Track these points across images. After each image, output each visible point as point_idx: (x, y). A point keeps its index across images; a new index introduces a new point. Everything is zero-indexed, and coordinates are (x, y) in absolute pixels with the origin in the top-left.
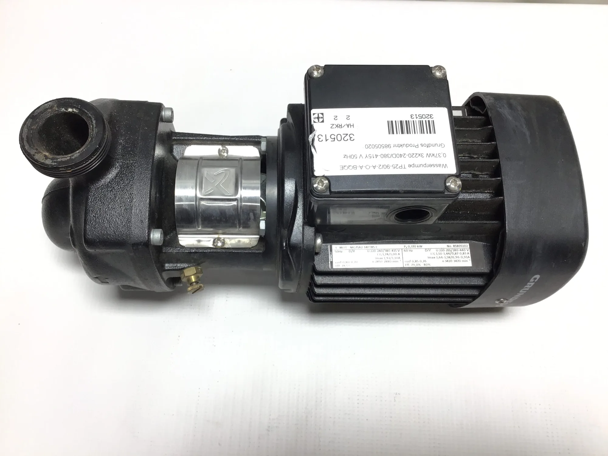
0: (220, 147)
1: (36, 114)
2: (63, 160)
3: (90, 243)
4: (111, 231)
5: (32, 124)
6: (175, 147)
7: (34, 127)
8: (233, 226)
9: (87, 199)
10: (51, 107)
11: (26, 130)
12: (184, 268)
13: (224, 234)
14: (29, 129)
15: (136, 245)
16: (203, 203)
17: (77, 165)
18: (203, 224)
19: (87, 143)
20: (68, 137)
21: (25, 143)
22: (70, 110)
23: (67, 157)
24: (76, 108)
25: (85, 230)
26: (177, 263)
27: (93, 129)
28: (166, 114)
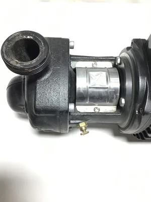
0: (93, 62)
1: (10, 39)
2: (27, 64)
3: (37, 111)
4: (49, 104)
5: (8, 44)
6: (71, 62)
7: (9, 46)
8: (105, 101)
9: (36, 87)
10: (18, 35)
11: (4, 47)
12: (80, 123)
13: (98, 105)
14: (6, 47)
15: (62, 112)
16: (90, 90)
17: (35, 67)
18: (89, 101)
19: (39, 55)
20: (25, 54)
21: (5, 55)
22: (29, 37)
23: (29, 63)
24: (32, 36)
25: (35, 104)
26: (76, 120)
27: (42, 48)
28: (71, 44)
